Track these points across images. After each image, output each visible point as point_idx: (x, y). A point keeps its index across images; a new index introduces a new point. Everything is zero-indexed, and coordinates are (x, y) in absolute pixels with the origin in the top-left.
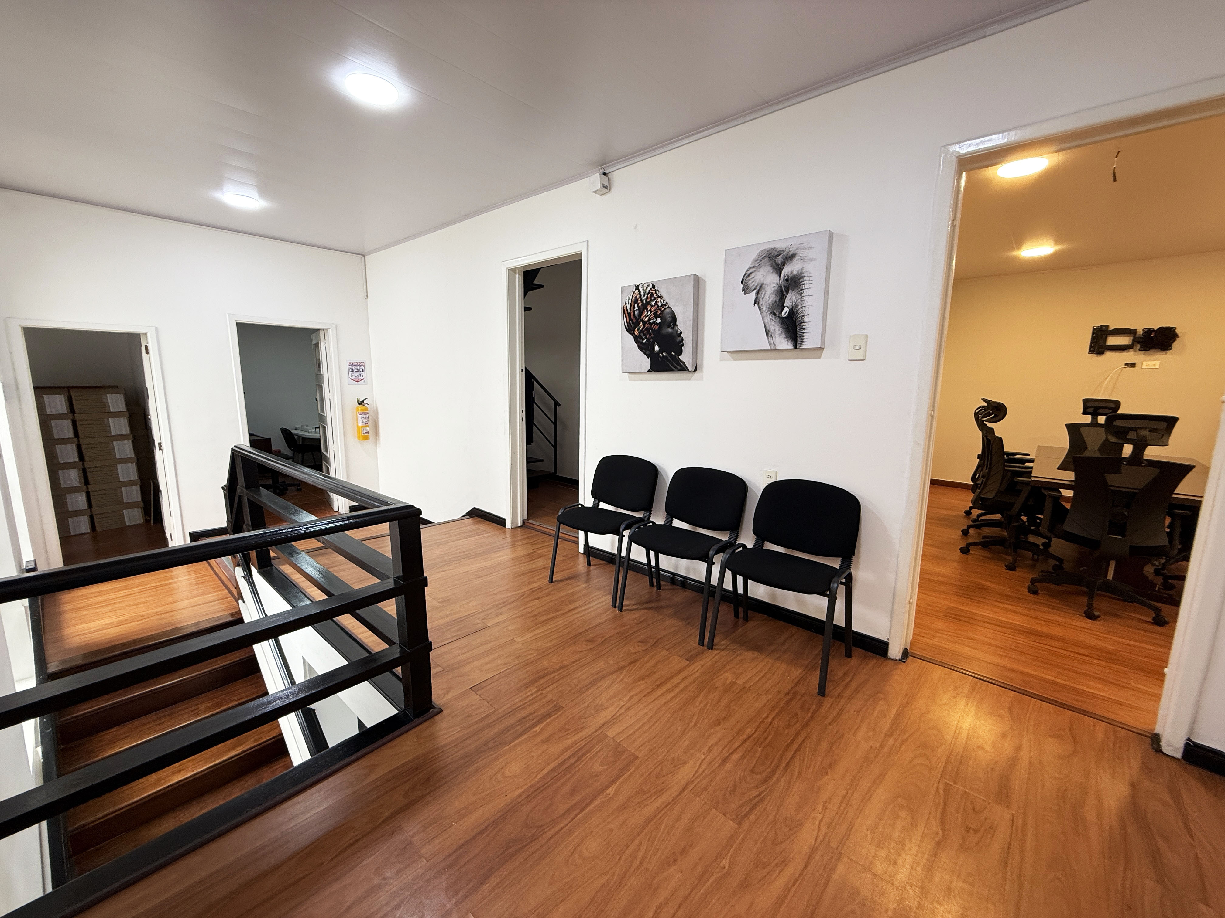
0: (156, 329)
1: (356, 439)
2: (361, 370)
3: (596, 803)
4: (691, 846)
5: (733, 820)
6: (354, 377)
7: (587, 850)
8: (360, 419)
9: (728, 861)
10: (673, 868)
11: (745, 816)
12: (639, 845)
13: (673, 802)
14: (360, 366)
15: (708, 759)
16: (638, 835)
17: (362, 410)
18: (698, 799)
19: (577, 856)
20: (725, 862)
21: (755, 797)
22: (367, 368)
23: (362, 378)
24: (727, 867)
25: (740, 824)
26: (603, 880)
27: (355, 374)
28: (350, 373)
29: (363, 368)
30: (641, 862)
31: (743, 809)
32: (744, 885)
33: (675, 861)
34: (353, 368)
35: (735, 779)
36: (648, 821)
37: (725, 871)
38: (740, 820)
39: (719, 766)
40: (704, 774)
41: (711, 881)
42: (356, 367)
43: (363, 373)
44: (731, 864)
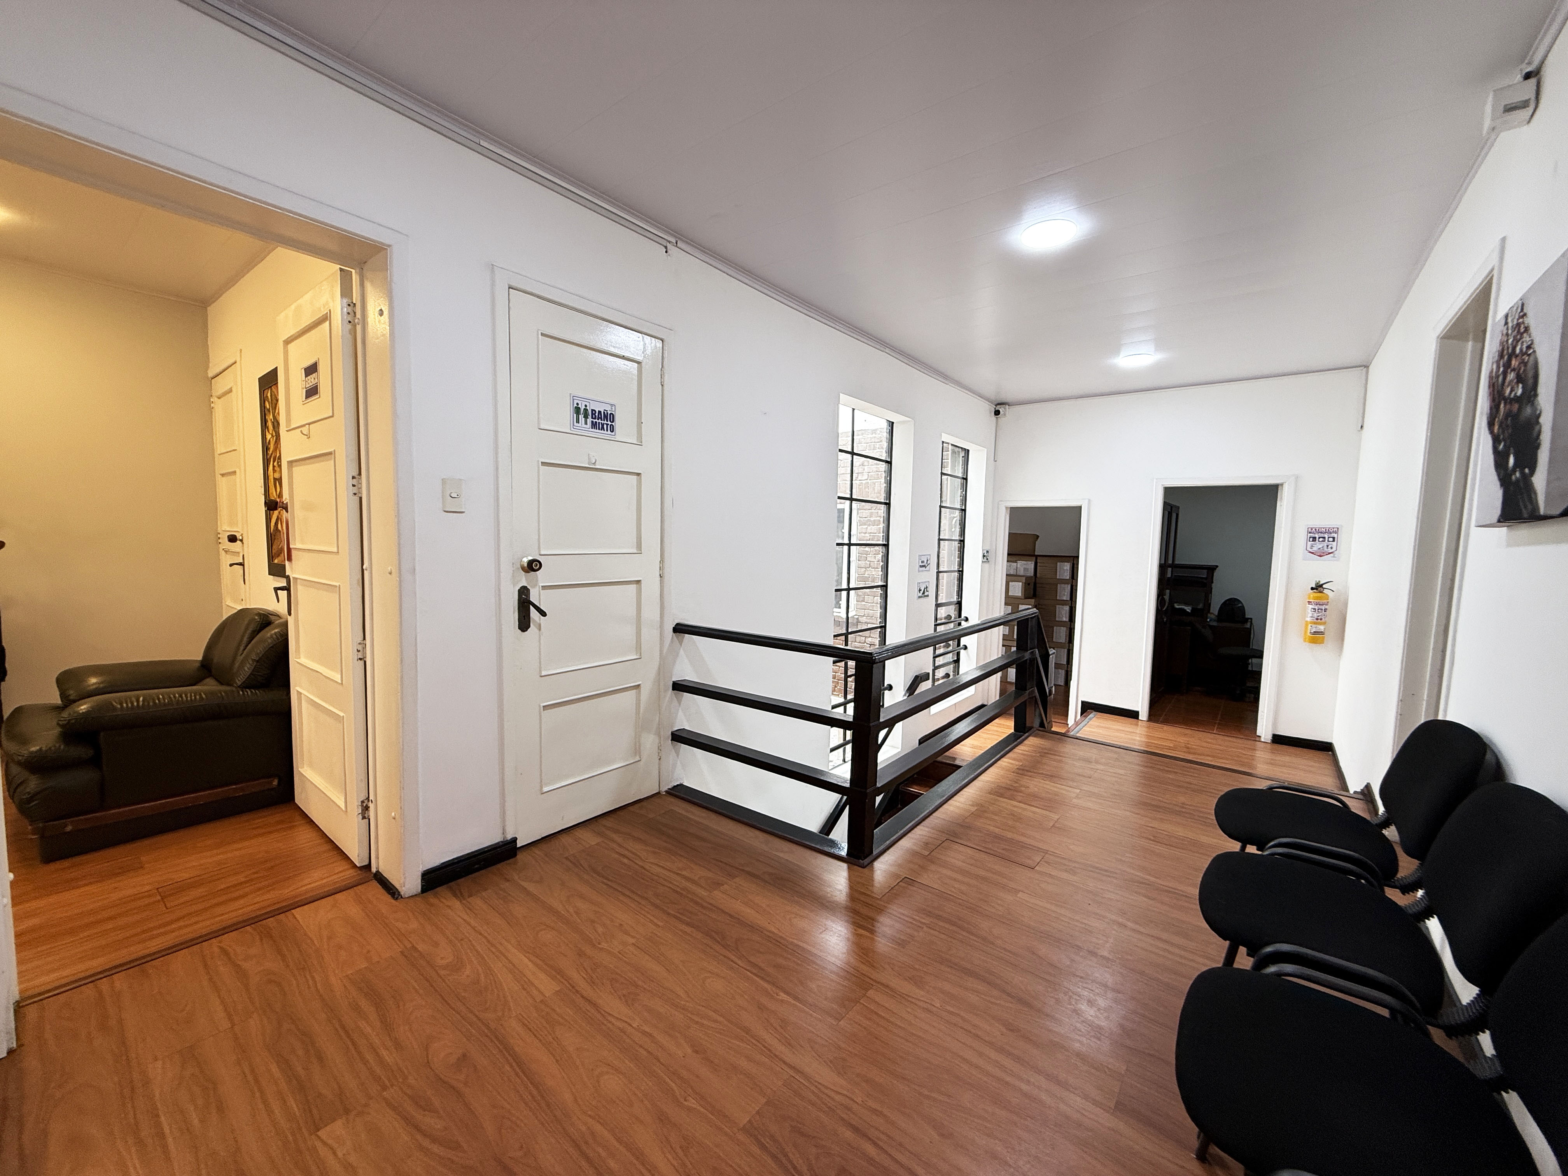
0: (1089, 500)
1: (1302, 640)
2: (1331, 539)
3: (766, 985)
4: (716, 1070)
5: (750, 1121)
6: (1315, 549)
7: (712, 981)
8: (1309, 611)
9: (694, 1106)
10: (689, 1051)
11: (757, 1140)
12: (716, 1021)
13: (774, 1056)
14: (1331, 533)
15: (855, 1107)
16: (729, 1021)
17: (1317, 598)
18: (780, 1083)
19: (706, 975)
20: (692, 1103)
21: (791, 1162)
22: (1342, 537)
23: (1331, 551)
24: (686, 1103)
25: (744, 1130)
26: (681, 993)
27: (1318, 545)
28: (1309, 543)
29: (1335, 536)
30: (697, 1023)
31: (768, 1140)
32: (662, 1118)
33: (697, 1052)
34: (1317, 536)
35: (822, 1140)
36: (747, 1031)
37: (682, 1100)
38: (749, 1130)
39: (843, 1119)
40: (824, 1096)
41: (671, 1083)
42: (1322, 535)
43: (1335, 543)
44: (690, 1109)
